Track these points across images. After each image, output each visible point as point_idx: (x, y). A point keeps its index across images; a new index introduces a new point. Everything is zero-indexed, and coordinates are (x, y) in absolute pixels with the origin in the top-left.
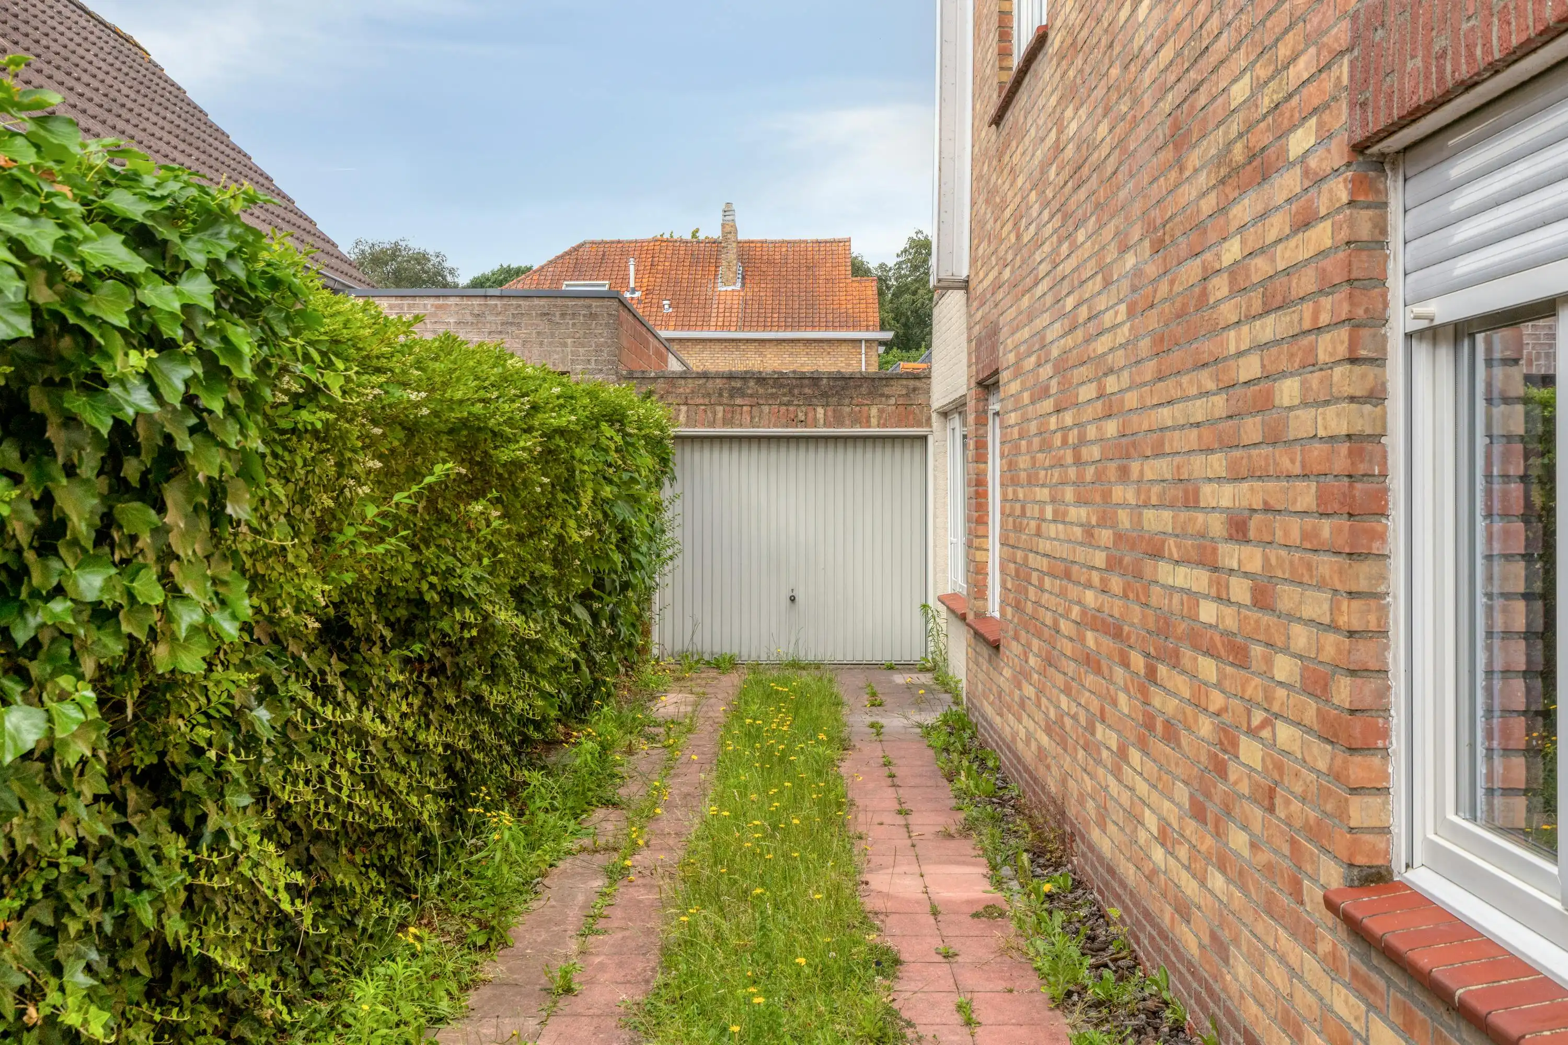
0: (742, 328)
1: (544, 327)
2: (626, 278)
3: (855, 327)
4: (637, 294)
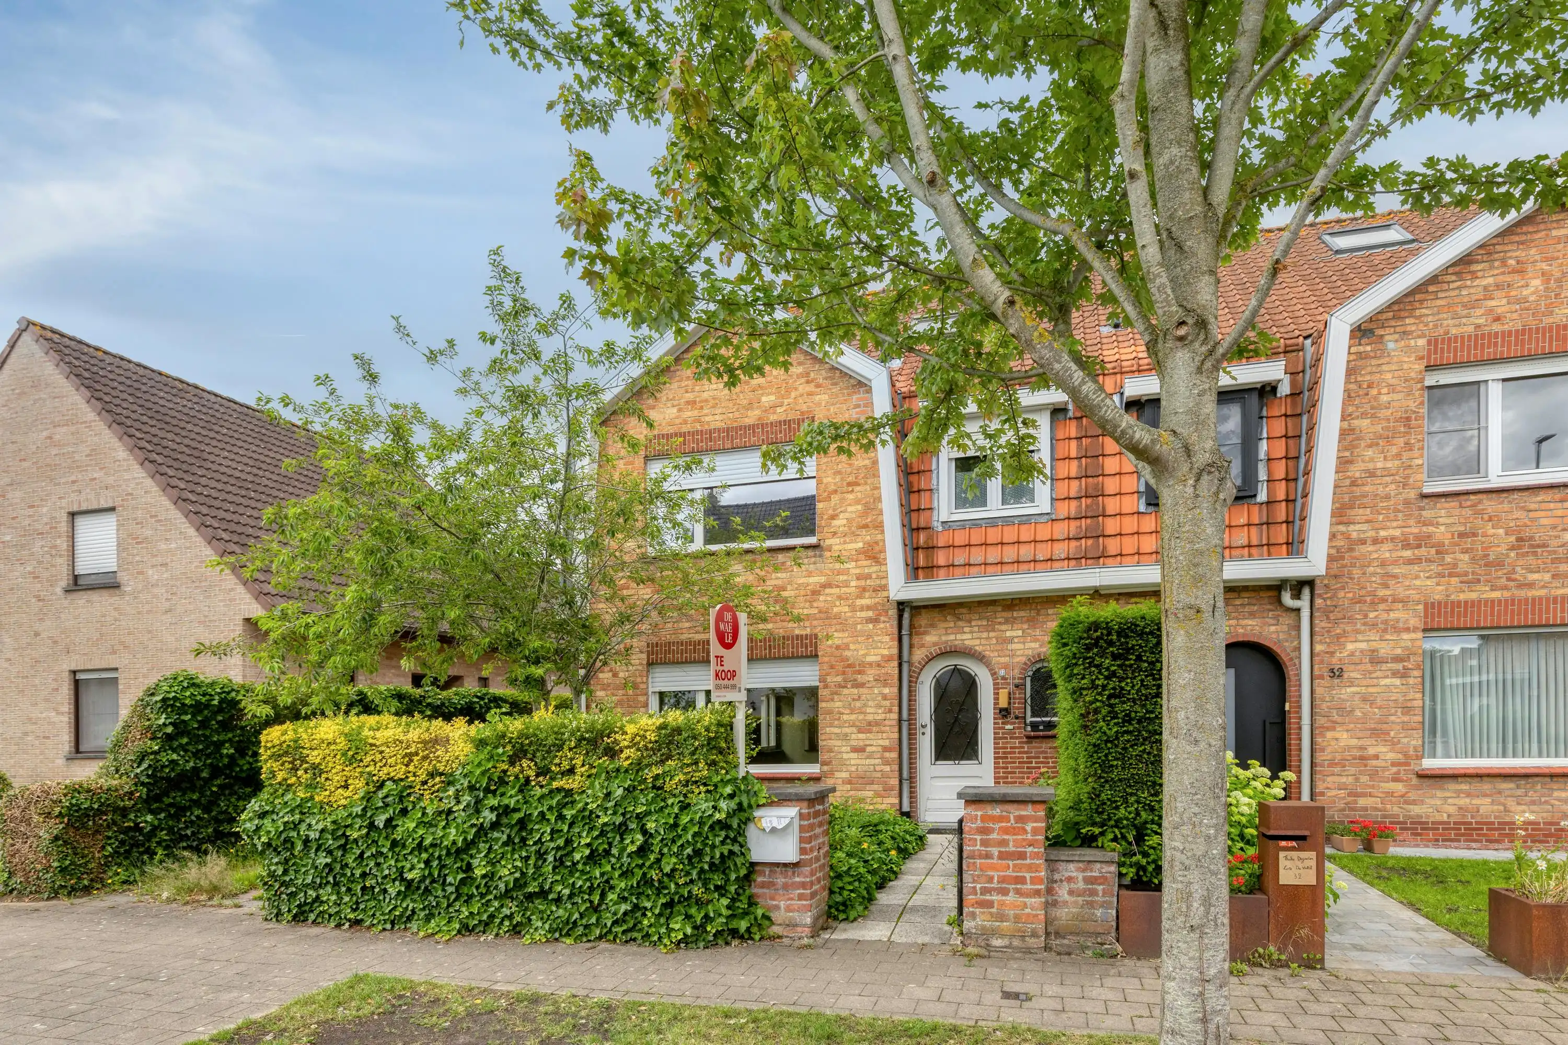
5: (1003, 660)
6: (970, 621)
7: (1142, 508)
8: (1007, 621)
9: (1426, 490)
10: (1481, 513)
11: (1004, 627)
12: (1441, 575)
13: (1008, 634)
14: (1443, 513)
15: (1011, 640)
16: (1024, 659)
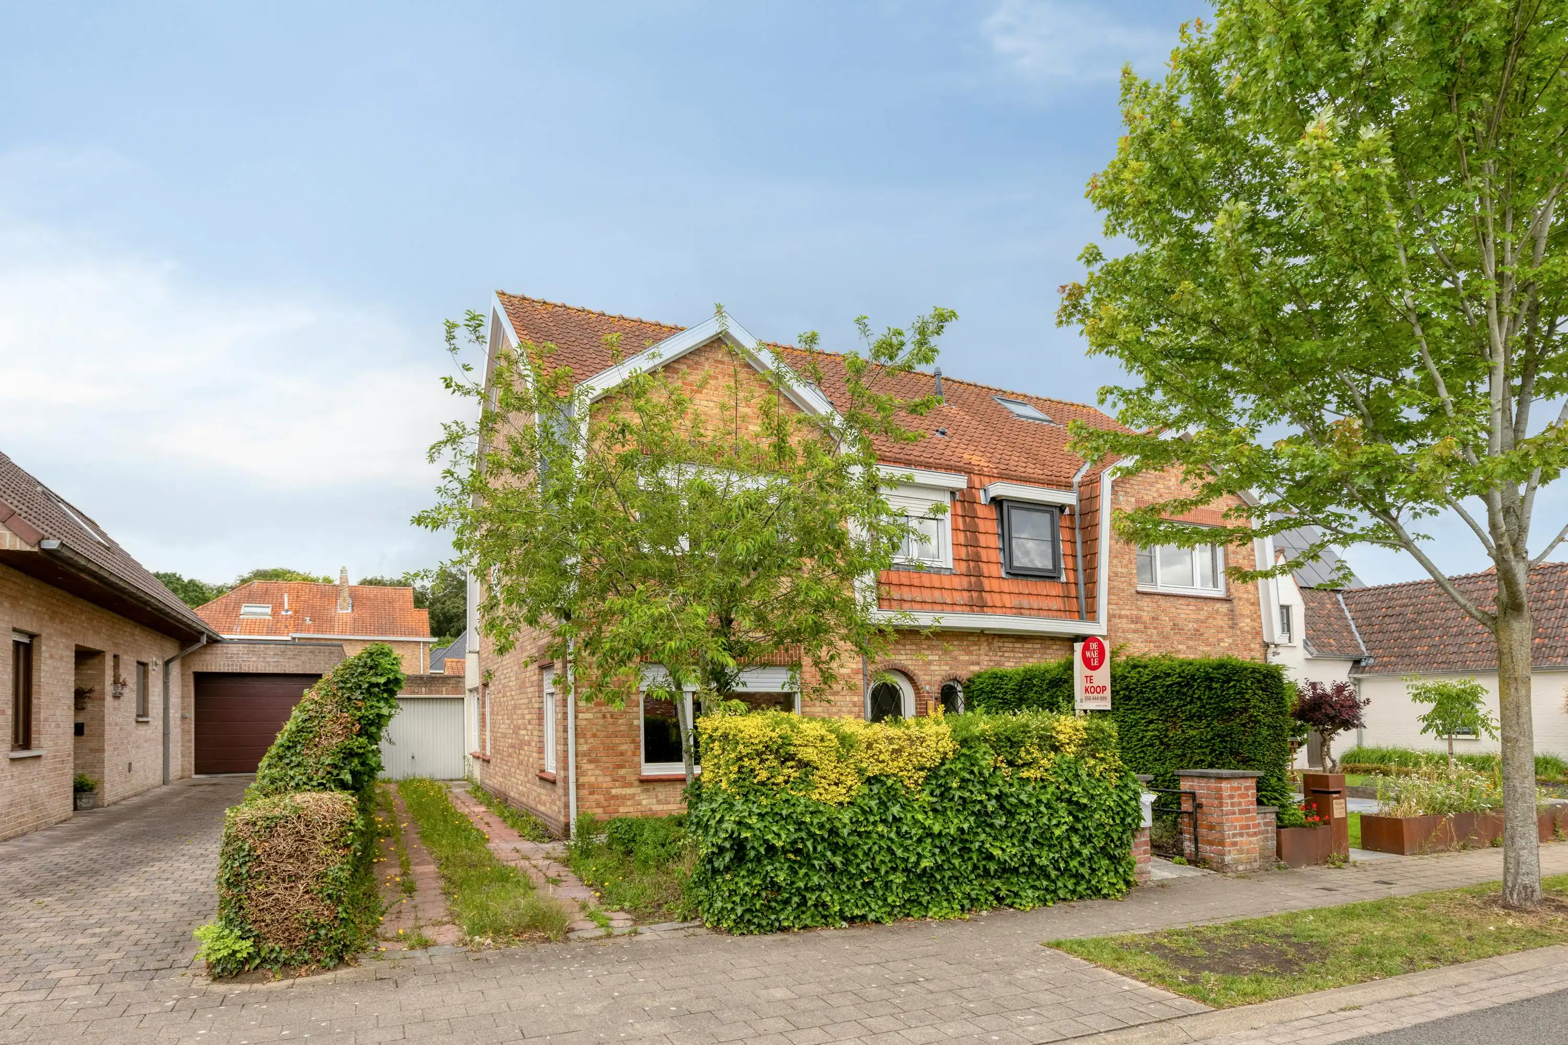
0: (353, 634)
1: (311, 656)
2: (282, 604)
3: (417, 635)
4: (290, 613)
5: (927, 678)
6: (904, 645)
7: (1004, 575)
8: (928, 648)
9: (1139, 589)
10: (1159, 606)
11: (927, 652)
12: (1146, 641)
13: (930, 658)
14: (1145, 602)
15: (930, 663)
16: (940, 678)
